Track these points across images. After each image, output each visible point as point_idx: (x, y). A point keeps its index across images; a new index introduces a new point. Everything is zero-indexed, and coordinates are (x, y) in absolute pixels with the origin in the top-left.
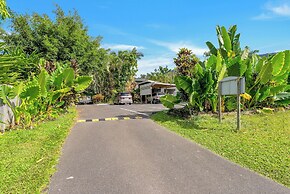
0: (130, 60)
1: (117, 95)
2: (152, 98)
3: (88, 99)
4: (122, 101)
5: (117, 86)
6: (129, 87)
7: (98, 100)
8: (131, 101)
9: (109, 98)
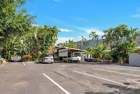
0: (53, 31)
1: (42, 56)
2: (67, 59)
3: (19, 58)
4: (46, 61)
5: (42, 49)
6: (51, 50)
7: (27, 59)
8: (53, 61)
9: (36, 57)
